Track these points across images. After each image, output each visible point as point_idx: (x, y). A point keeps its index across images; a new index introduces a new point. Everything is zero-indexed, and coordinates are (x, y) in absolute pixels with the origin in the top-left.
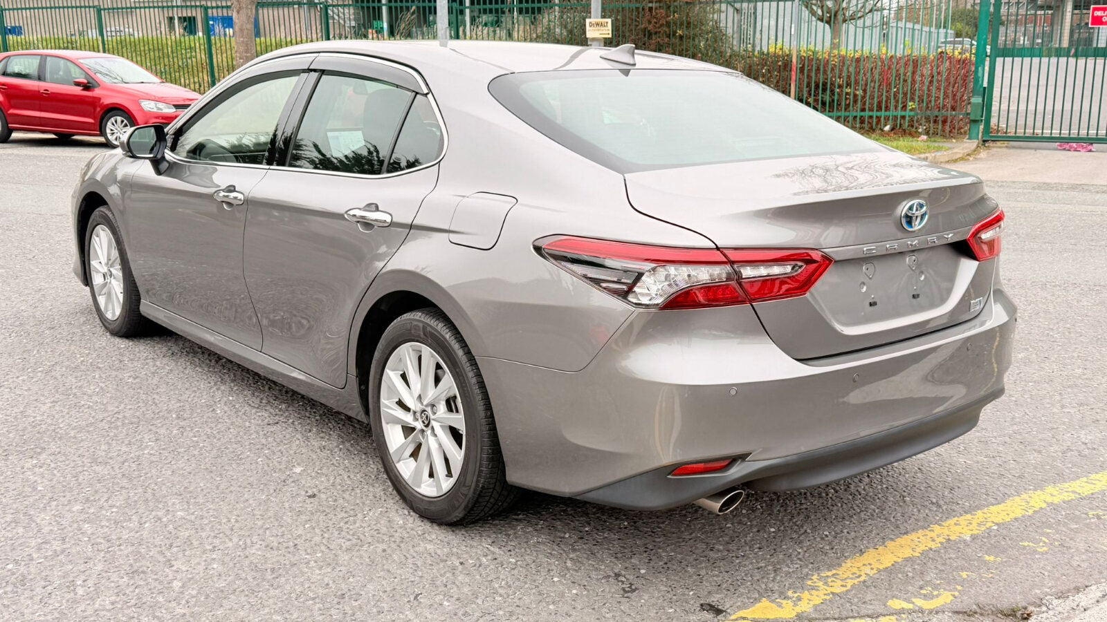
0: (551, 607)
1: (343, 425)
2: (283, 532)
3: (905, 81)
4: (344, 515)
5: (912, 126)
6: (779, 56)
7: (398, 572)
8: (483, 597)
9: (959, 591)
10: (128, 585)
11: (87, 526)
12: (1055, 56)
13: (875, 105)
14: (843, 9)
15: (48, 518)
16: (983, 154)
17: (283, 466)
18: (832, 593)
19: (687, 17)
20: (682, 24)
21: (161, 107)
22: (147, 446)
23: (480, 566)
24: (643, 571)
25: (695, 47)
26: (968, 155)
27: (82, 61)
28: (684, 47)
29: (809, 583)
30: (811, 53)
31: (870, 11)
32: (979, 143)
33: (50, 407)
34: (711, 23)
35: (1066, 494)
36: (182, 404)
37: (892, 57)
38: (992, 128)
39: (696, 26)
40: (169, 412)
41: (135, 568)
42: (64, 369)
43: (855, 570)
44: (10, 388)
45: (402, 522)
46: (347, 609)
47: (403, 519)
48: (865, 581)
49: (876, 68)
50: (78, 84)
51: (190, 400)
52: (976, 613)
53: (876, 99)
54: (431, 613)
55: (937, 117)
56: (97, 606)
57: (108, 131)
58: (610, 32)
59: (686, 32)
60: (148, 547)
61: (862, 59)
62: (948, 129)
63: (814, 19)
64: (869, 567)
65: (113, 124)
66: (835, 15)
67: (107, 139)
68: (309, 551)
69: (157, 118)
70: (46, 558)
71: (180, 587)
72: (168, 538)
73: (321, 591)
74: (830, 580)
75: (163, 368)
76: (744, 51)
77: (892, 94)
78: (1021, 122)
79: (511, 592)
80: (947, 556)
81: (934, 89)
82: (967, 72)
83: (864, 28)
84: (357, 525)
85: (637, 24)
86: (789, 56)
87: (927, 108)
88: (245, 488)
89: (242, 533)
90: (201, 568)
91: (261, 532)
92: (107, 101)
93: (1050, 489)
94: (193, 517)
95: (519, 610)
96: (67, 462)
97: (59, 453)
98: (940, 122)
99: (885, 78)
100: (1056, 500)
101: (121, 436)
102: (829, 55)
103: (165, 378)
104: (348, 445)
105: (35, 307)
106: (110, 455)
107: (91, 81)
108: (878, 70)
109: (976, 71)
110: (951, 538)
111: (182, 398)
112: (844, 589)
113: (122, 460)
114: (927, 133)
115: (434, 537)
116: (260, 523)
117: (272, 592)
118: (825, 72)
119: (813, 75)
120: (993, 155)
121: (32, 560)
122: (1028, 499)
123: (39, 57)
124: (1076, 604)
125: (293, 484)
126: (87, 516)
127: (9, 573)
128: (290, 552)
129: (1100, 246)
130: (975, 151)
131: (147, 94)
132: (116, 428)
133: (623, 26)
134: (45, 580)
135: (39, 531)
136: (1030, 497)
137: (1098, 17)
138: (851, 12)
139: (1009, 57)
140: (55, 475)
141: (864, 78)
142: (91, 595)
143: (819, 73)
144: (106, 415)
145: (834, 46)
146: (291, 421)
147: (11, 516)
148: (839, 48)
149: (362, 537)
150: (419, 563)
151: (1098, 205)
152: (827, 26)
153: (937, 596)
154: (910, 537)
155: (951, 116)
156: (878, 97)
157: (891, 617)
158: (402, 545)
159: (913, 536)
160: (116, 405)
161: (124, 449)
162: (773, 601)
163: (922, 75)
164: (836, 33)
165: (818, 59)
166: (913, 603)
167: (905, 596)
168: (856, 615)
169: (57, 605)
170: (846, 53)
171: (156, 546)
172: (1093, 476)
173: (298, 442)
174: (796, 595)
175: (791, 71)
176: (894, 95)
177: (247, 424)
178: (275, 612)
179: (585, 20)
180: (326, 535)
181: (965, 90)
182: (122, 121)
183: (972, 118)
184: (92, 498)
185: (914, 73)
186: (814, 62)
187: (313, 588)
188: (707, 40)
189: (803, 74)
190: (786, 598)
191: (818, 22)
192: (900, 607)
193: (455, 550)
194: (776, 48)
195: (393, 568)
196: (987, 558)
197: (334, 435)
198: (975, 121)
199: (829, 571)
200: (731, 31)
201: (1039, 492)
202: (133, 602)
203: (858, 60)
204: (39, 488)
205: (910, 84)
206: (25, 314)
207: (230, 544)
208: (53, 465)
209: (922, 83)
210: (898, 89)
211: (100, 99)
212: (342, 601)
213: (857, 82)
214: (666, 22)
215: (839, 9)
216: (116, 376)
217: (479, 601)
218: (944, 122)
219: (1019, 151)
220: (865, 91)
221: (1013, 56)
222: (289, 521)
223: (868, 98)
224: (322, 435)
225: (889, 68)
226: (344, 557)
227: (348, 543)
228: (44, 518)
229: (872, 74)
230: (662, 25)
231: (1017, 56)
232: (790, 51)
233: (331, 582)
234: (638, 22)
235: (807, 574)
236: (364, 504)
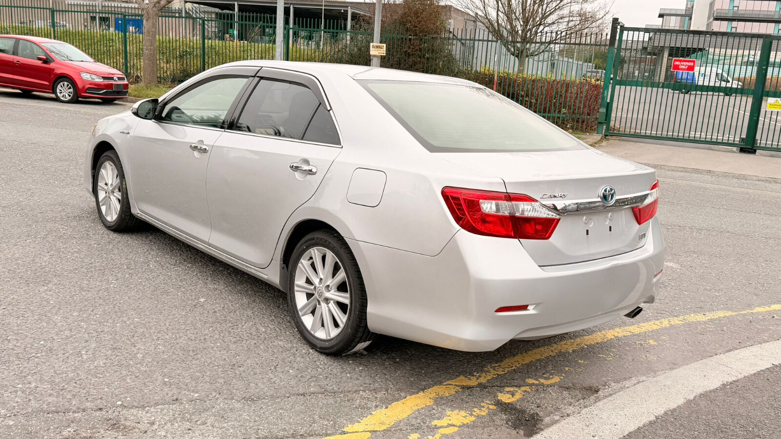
0: (348, 375)
1: (226, 277)
2: (197, 332)
3: (561, 96)
4: (230, 324)
5: (564, 123)
6: (487, 74)
7: (264, 355)
8: (311, 369)
9: (563, 377)
10: (112, 355)
11: (83, 323)
12: (650, 87)
13: (542, 109)
14: (527, 49)
15: (59, 318)
16: (604, 143)
17: (193, 297)
18: (497, 374)
19: (432, 47)
20: (428, 50)
21: (94, 78)
22: (112, 283)
23: (309, 353)
24: (398, 360)
25: (436, 65)
26: (595, 143)
27: (43, 44)
28: (430, 65)
29: (486, 369)
30: (506, 75)
31: (543, 52)
32: (602, 137)
33: (49, 258)
34: (447, 51)
35: (625, 332)
36: (129, 261)
37: (554, 81)
38: (611, 128)
39: (438, 53)
40: (122, 264)
41: (115, 347)
42: (54, 237)
43: (510, 364)
44: (22, 246)
45: (264, 330)
46: (237, 372)
47: (265, 328)
48: (514, 369)
49: (544, 86)
50: (39, 59)
51: (133, 258)
52: (571, 388)
53: (543, 105)
54: (283, 375)
55: (579, 119)
56: (96, 365)
57: (58, 91)
58: (385, 52)
59: (431, 56)
60: (120, 336)
61: (536, 81)
62: (585, 127)
63: (509, 53)
64: (517, 363)
65: (61, 87)
66: (522, 52)
67: (57, 95)
68: (213, 342)
69: (90, 84)
70: (62, 339)
71: (142, 357)
72: (131, 332)
73: (221, 362)
74: (496, 368)
75: (114, 240)
76: (466, 70)
77: (553, 104)
78: (628, 125)
79: (326, 367)
80: (559, 359)
81: (577, 102)
82: (598, 93)
83: (538, 61)
84: (239, 330)
85: (401, 48)
86: (493, 75)
87: (573, 113)
88: (172, 308)
89: (174, 331)
90: (152, 348)
91: (184, 331)
92: (58, 71)
93: (617, 329)
94: (144, 322)
95: (330, 376)
96: (65, 289)
97: (59, 284)
98: (580, 122)
99: (549, 93)
100: (620, 335)
101: (96, 276)
102: (517, 77)
103: (116, 245)
104: (230, 288)
105: (29, 200)
106: (90, 286)
107: (49, 57)
108: (546, 87)
109: (603, 93)
110: (562, 351)
111: (129, 257)
112: (504, 373)
113: (98, 289)
114: (572, 128)
115: (283, 338)
116: (183, 327)
117: (194, 362)
118: (514, 87)
119: (507, 88)
120: (610, 144)
121: (54, 340)
122: (605, 334)
123: (14, 40)
124: (623, 385)
125: (200, 307)
126: (82, 318)
127: (42, 346)
128: (202, 342)
129: (665, 202)
130: (599, 141)
131: (84, 68)
132: (91, 272)
133: (392, 48)
134: (64, 350)
135: (56, 325)
136: (606, 333)
137: (677, 65)
138: (531, 51)
139: (623, 85)
140: (59, 296)
141: (537, 92)
142: (91, 359)
143: (510, 87)
144: (84, 264)
145: (521, 71)
146: (195, 273)
147: (37, 316)
148: (523, 72)
149: (242, 336)
150: (275, 351)
151: (667, 178)
152: (516, 59)
153: (552, 378)
154: (540, 349)
155: (587, 119)
156: (544, 105)
157: (527, 387)
158: (265, 342)
159: (542, 349)
160: (89, 259)
161: (98, 284)
162: (466, 377)
163: (571, 93)
164: (521, 64)
165: (510, 79)
166: (539, 381)
167: (535, 378)
168: (509, 385)
169: (73, 363)
170: (527, 76)
171: (125, 336)
172: (641, 324)
173: (200, 285)
174: (478, 375)
175: (493, 84)
176: (554, 104)
177: (169, 274)
178: (197, 371)
179: (369, 43)
180: (222, 335)
181: (596, 104)
182: (68, 85)
183: (600, 121)
184: (83, 309)
185: (566, 91)
186: (508, 80)
187: (217, 360)
188: (444, 61)
189: (501, 87)
190: (473, 376)
191: (511, 56)
192: (532, 382)
193: (295, 345)
194: (485, 69)
195: (261, 352)
196: (580, 361)
197: (222, 282)
198: (600, 123)
199: (496, 363)
200: (459, 57)
201: (611, 331)
202: (116, 363)
203: (534, 81)
204: (51, 302)
205: (563, 98)
206: (23, 203)
207: (167, 337)
208: (57, 290)
209: (571, 97)
210: (556, 100)
211: (54, 70)
212: (234, 368)
213: (532, 95)
214: (419, 48)
215: (524, 49)
216: (86, 243)
217: (309, 371)
218: (583, 122)
219: (625, 143)
220: (537, 100)
221: (626, 85)
222: (200, 326)
223: (538, 104)
224: (214, 282)
225: (552, 87)
226: (233, 346)
227: (234, 339)
228: (57, 318)
229: (542, 90)
230: (416, 50)
231: (628, 85)
232: (493, 72)
233: (226, 358)
234: (402, 47)
235: (485, 365)
236: (242, 319)
